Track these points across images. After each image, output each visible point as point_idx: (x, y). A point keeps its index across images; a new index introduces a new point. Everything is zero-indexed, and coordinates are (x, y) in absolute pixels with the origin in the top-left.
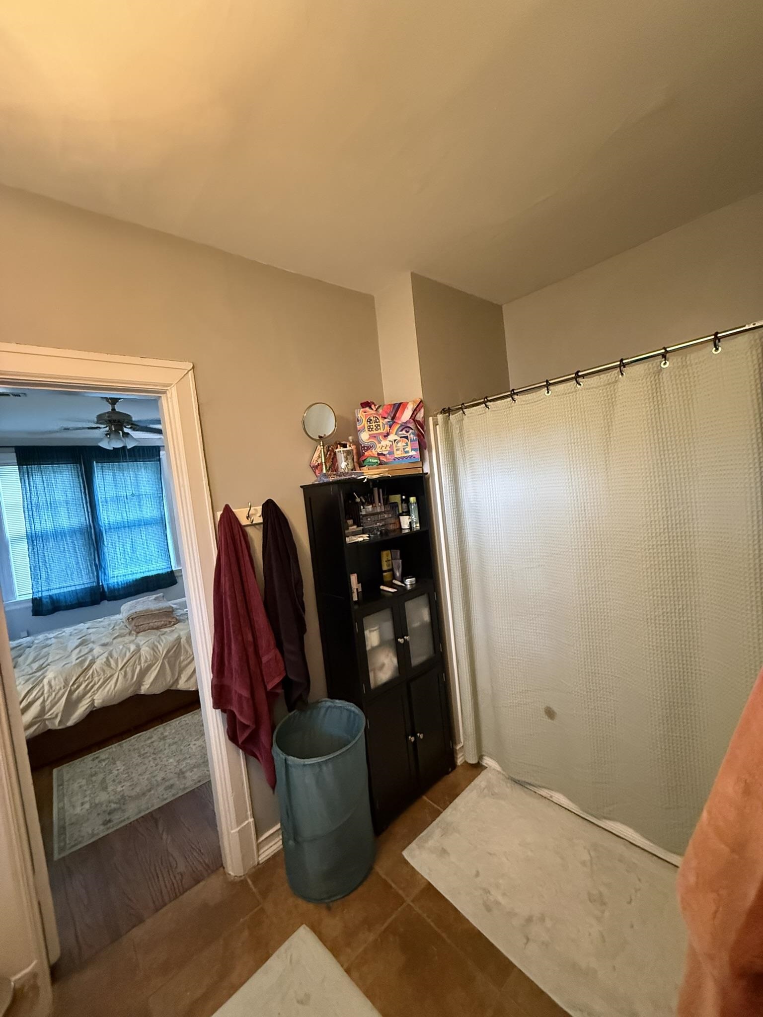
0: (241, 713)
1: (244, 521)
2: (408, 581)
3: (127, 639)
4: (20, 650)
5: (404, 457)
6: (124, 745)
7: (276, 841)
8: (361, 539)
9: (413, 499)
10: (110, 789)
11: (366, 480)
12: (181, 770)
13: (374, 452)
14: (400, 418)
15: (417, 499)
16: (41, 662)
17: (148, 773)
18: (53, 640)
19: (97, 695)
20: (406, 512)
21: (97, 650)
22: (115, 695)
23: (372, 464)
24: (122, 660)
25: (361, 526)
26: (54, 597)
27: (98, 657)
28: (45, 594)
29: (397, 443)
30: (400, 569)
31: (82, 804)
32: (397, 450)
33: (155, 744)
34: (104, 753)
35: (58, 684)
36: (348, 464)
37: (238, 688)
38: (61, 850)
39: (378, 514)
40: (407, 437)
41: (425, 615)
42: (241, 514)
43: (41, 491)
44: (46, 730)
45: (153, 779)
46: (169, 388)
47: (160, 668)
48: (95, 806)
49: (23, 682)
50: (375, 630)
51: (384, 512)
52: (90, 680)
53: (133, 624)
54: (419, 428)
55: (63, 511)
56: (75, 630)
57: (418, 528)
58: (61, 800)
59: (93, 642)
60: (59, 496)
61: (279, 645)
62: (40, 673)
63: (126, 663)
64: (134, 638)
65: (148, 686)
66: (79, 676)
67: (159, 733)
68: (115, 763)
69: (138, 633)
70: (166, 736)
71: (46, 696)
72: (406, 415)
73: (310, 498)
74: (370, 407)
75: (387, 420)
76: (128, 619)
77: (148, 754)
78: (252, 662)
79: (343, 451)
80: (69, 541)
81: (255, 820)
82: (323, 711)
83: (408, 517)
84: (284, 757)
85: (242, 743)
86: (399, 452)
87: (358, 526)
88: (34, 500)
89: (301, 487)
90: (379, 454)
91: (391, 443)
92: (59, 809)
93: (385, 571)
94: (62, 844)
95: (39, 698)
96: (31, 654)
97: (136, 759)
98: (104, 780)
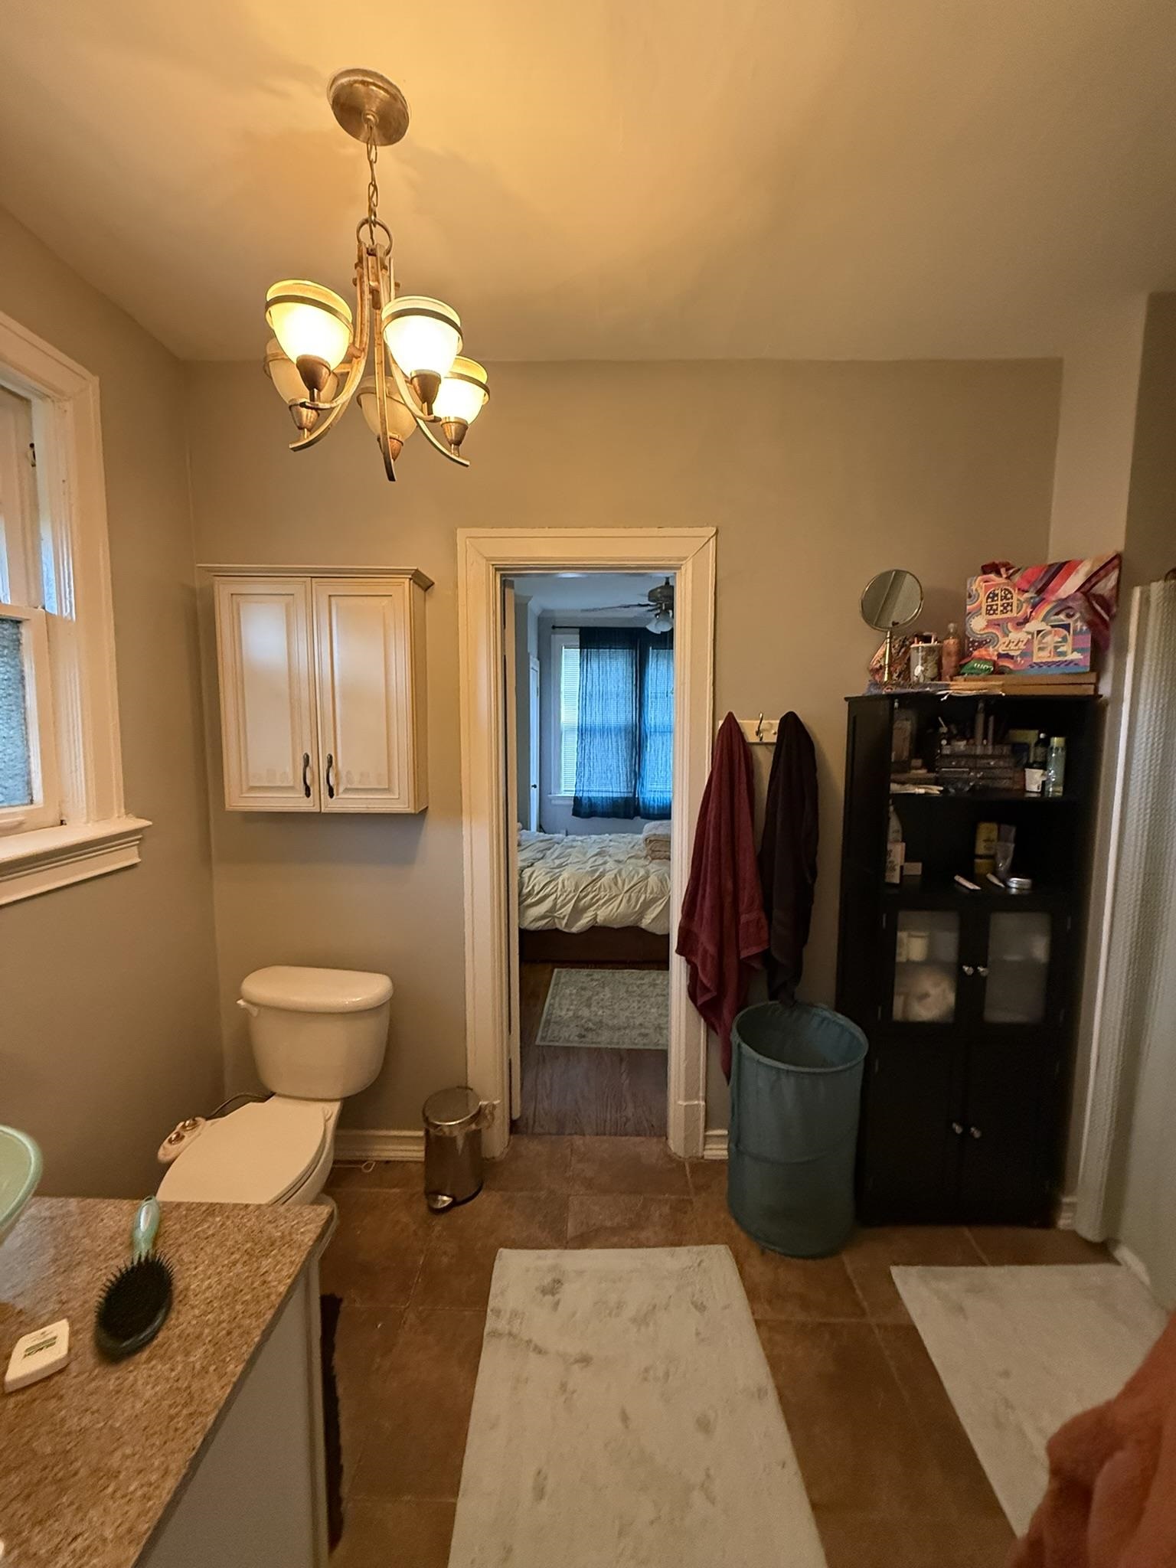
0: (704, 969)
1: (751, 738)
2: (1014, 883)
3: (642, 862)
4: (550, 843)
5: (1054, 663)
6: (617, 974)
7: (720, 1146)
8: (922, 791)
9: (1056, 741)
10: (594, 1009)
11: (945, 698)
12: (659, 1024)
13: (991, 652)
14: (1054, 591)
15: (1067, 742)
16: (562, 860)
17: (629, 1011)
18: (579, 843)
19: (601, 910)
20: (1040, 763)
21: (610, 864)
22: (617, 916)
23: (979, 672)
24: (630, 882)
25: (933, 771)
26: (593, 801)
27: (608, 871)
28: (586, 795)
29: (1043, 637)
30: (1009, 860)
31: (568, 1010)
32: (1040, 649)
33: (644, 987)
34: (598, 974)
35: (570, 887)
36: (926, 670)
37: (705, 941)
38: (543, 1038)
39: (976, 757)
40: (1067, 627)
41: (1040, 949)
42: (749, 728)
43: (596, 680)
44: (554, 928)
45: (631, 1020)
46: (684, 562)
47: (665, 906)
48: (577, 1017)
49: (543, 874)
50: (922, 937)
51: (992, 757)
52: (596, 892)
53: (649, 847)
54: (1098, 608)
55: (612, 703)
56: (600, 838)
57: (1060, 794)
58: (553, 998)
59: (610, 856)
60: (611, 688)
61: (767, 908)
62: (558, 870)
63: (634, 885)
64: (647, 863)
65: (650, 921)
66: (588, 885)
67: (651, 978)
68: (603, 987)
69: (653, 859)
70: (657, 984)
71: (559, 894)
72: (1071, 585)
73: (855, 718)
74: (999, 574)
75: (1027, 595)
76: (646, 840)
77: (634, 994)
78: (727, 915)
79: (922, 647)
80: (614, 740)
81: (706, 1105)
82: (816, 1021)
83: (1041, 771)
84: (738, 1042)
85: (701, 1005)
86: (1041, 654)
87: (929, 772)
88: (589, 687)
89: (846, 699)
90: (1000, 656)
91: (1030, 637)
92: (550, 1005)
93: (981, 857)
94: (544, 1035)
95: (553, 894)
96: (558, 850)
97: (622, 994)
98: (590, 998)
